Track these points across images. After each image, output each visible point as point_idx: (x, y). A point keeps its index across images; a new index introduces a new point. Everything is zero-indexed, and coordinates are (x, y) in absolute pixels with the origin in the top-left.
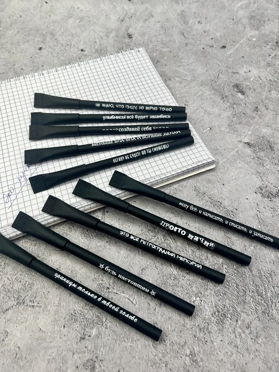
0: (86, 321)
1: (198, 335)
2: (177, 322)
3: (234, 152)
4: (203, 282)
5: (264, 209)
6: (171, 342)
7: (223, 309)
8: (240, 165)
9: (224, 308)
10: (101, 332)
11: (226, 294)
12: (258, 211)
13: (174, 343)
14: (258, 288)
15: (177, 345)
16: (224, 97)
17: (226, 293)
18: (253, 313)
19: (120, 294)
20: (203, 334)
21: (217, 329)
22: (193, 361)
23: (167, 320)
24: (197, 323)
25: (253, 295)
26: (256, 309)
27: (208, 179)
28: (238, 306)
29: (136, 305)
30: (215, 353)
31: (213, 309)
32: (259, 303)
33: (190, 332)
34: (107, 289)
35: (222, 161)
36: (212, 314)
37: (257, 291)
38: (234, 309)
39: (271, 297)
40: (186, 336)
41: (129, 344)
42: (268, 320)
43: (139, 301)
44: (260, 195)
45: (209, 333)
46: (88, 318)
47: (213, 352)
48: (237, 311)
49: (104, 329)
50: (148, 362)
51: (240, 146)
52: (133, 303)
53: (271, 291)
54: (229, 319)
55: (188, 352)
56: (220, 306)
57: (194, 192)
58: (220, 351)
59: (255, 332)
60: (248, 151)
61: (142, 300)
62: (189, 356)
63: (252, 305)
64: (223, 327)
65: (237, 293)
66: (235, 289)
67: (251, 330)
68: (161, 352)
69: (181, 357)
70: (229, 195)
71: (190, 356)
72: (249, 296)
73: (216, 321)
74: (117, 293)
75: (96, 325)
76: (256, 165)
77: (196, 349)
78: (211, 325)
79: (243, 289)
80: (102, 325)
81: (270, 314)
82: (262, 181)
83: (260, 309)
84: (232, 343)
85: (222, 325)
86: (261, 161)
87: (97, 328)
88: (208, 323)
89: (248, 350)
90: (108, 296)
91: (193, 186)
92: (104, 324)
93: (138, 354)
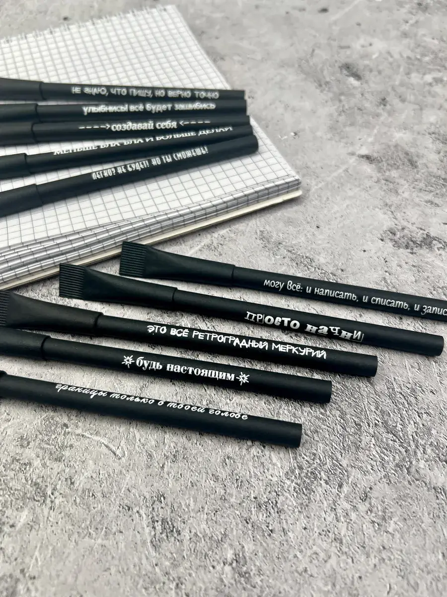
0: (9, 496)
1: (254, 518)
2: (208, 492)
3: (340, 171)
4: (269, 409)
5: (398, 268)
6: (193, 534)
7: (311, 462)
8: (350, 193)
9: (313, 460)
10: (40, 518)
11: (317, 432)
12: (386, 272)
13: (201, 536)
14: (386, 418)
15: (207, 540)
16: (321, 84)
17: (318, 430)
18: (375, 468)
19: (90, 436)
20: (265, 515)
21: (295, 504)
22: (240, 575)
23: (186, 488)
24: (252, 492)
25: (376, 432)
26: (383, 459)
27: (289, 218)
28: (343, 455)
29: (123, 459)
30: (291, 557)
31: (290, 462)
32: (388, 448)
33: (237, 512)
34: (62, 428)
35: (316, 187)
36: (287, 472)
37: (385, 424)
38: (334, 461)
39: (414, 435)
40: (228, 519)
41: (99, 541)
42: (409, 482)
43: (130, 451)
44: (390, 244)
45: (278, 512)
46: (13, 489)
47: (286, 555)
48: (341, 465)
49: (46, 511)
50: (137, 578)
51: (352, 160)
52: (115, 454)
53: (415, 423)
54: (322, 482)
55: (230, 555)
56: (305, 457)
57: (259, 242)
58: (301, 551)
59: (380, 508)
60: (368, 169)
61: (137, 447)
62: (231, 564)
63: (374, 453)
64: (309, 499)
65: (342, 430)
66: (337, 422)
67: (370, 504)
68: (169, 555)
69: (214, 567)
70: (329, 245)
71: (234, 564)
72: (368, 435)
73: (295, 488)
74: (83, 436)
75: (31, 504)
76: (383, 193)
77: (249, 547)
78: (283, 495)
79: (356, 420)
80: (44, 501)
81: (413, 470)
82: (394, 220)
83: (391, 459)
84: (329, 532)
85: (306, 495)
86: (391, 186)
87: (32, 509)
88: (276, 492)
89: (364, 547)
90: (64, 442)
91: (258, 232)
92: (48, 500)
93: (116, 562)
